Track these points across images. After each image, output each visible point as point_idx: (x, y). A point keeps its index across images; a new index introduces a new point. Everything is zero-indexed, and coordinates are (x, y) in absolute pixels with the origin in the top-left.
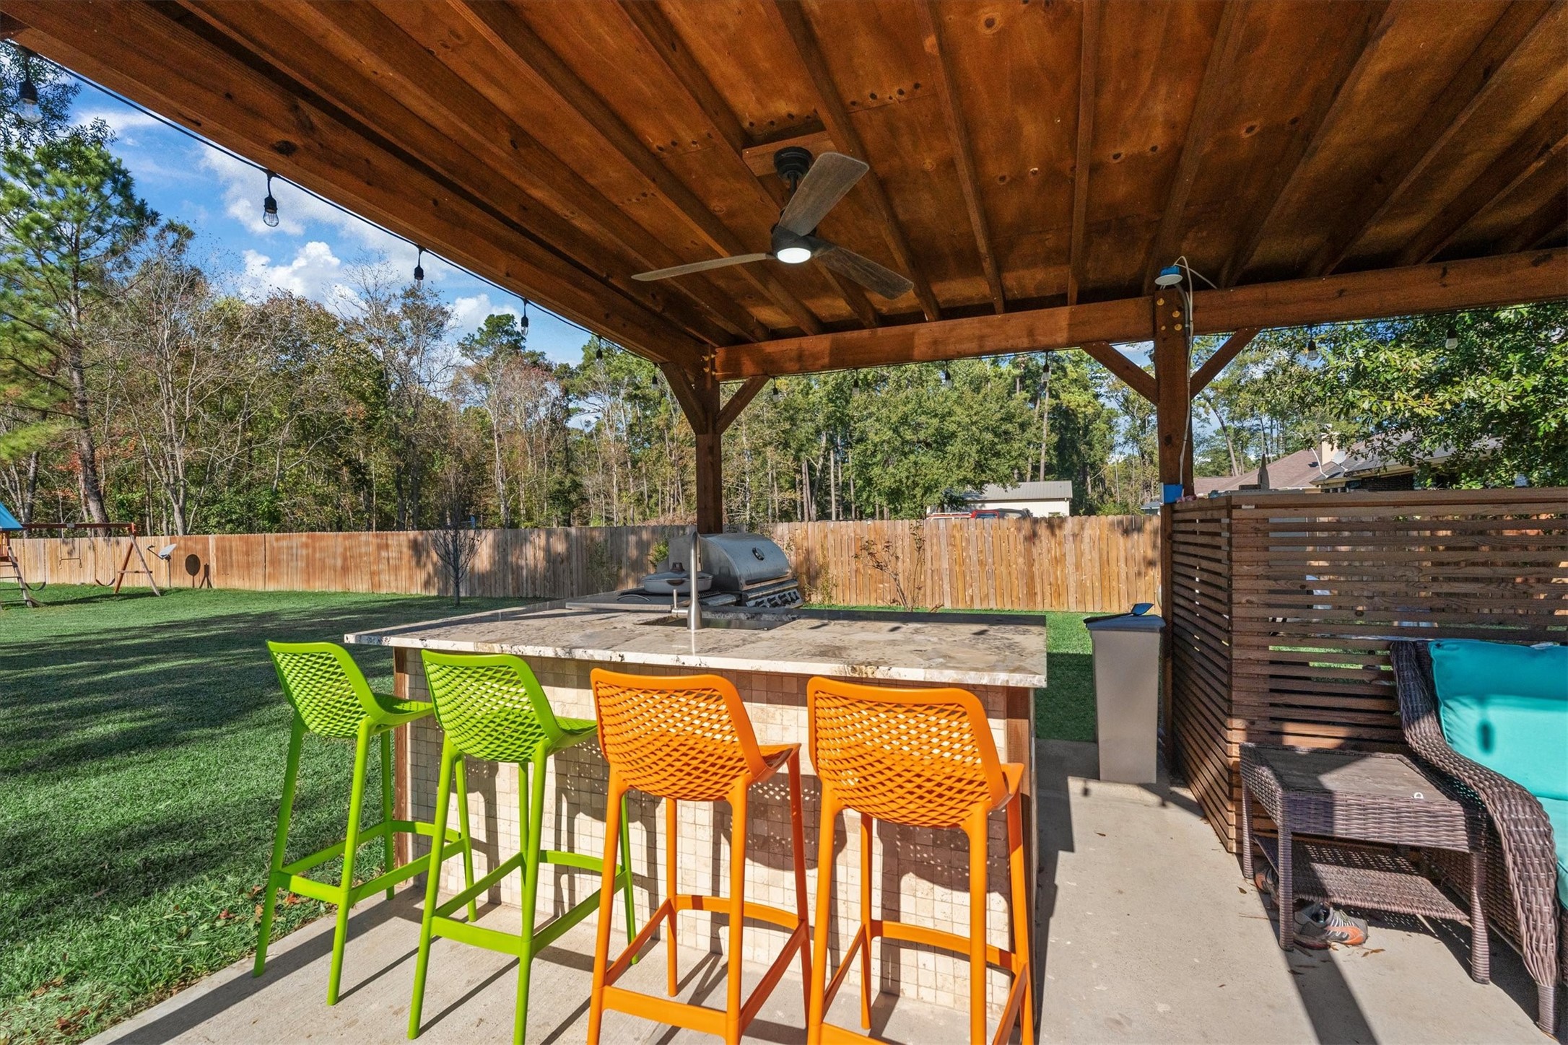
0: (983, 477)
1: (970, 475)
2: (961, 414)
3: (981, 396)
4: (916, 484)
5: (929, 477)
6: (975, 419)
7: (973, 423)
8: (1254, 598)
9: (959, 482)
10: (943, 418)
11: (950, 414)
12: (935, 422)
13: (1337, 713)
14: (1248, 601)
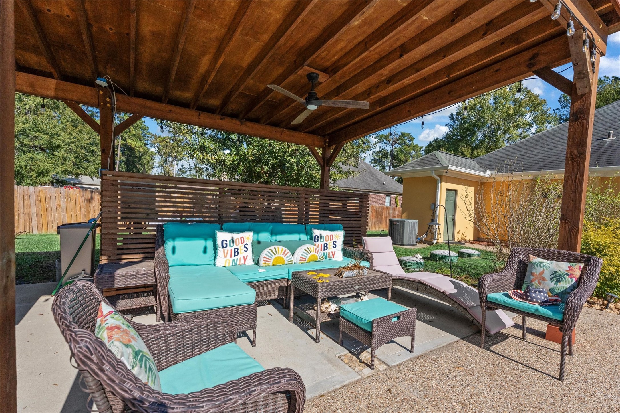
0: (78, 171)
1: (70, 169)
2: (64, 136)
3: (77, 130)
4: (32, 170)
5: (42, 167)
6: (73, 140)
7: (72, 143)
8: (111, 210)
9: (63, 172)
10: (52, 136)
11: (57, 135)
12: (47, 137)
13: (140, 250)
14: (109, 211)
